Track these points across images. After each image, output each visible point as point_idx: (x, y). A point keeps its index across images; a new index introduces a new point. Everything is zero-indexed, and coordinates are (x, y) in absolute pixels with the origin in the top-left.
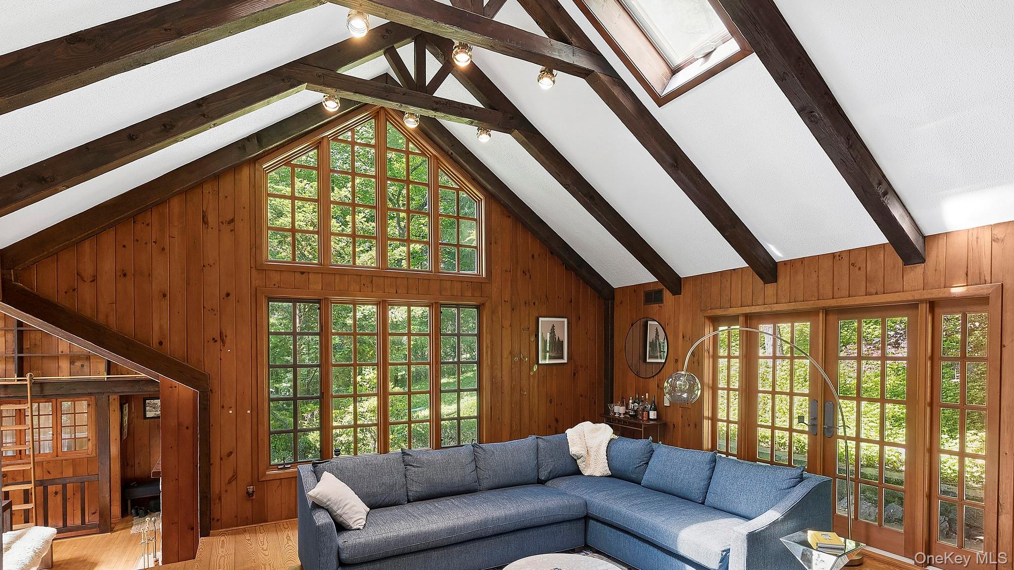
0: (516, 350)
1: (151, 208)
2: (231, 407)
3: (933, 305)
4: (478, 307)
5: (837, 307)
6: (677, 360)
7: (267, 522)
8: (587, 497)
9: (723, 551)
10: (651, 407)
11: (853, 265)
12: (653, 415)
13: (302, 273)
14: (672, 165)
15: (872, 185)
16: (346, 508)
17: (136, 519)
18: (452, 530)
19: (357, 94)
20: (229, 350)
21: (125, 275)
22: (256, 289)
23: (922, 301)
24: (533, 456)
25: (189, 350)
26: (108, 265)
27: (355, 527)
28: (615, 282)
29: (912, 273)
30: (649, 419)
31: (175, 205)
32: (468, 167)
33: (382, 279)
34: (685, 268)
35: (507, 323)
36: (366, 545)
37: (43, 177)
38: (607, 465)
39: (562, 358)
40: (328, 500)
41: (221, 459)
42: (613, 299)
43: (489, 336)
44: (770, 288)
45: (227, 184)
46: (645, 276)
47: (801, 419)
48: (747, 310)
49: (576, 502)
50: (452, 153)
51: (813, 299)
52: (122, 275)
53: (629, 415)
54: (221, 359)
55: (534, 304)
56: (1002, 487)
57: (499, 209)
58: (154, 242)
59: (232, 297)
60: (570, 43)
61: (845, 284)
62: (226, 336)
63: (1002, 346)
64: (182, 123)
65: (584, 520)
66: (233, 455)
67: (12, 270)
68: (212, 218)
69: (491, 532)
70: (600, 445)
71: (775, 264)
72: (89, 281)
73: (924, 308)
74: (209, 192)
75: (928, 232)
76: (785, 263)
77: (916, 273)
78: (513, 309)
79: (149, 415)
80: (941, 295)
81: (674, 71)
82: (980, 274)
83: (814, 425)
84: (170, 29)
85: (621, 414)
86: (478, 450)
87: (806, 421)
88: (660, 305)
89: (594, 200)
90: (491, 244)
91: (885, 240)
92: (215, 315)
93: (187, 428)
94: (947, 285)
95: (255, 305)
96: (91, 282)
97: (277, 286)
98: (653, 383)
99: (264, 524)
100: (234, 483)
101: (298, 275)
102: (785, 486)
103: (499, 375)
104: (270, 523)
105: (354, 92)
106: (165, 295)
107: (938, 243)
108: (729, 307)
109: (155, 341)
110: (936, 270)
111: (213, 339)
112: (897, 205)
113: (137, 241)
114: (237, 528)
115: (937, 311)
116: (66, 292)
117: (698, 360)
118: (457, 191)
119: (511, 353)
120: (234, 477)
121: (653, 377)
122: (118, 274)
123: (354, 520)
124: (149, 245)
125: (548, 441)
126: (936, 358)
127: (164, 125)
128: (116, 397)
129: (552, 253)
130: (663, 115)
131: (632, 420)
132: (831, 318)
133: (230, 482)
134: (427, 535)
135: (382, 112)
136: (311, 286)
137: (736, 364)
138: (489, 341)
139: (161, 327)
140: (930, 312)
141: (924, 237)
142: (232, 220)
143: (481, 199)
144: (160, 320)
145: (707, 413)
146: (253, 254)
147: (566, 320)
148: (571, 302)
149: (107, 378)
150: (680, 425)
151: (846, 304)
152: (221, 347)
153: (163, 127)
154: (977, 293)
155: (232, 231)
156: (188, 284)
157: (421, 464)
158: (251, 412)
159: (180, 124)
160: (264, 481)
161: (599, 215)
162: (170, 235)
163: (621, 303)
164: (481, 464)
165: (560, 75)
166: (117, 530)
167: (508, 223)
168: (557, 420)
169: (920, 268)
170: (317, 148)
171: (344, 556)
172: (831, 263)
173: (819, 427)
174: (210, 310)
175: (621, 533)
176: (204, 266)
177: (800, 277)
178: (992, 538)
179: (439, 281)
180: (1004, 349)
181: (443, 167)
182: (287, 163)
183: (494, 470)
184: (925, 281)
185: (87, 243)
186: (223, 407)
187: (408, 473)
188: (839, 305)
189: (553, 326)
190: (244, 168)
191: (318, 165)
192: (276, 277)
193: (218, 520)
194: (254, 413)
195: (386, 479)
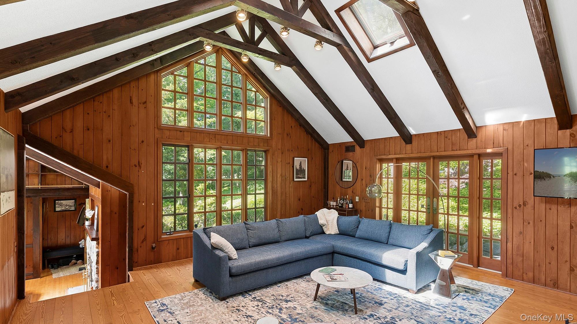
0: (284, 174)
1: (103, 94)
2: (143, 202)
3: (480, 156)
4: (265, 152)
5: (439, 156)
6: (362, 179)
7: (162, 263)
8: (333, 243)
9: (405, 261)
10: (350, 202)
11: (446, 137)
12: (351, 206)
13: (181, 131)
14: (372, 89)
15: (459, 104)
16: (229, 249)
17: (52, 271)
18: (278, 259)
19: (224, 44)
20: (143, 171)
21: (88, 129)
22: (157, 139)
23: (475, 154)
24: (303, 225)
25: (122, 170)
26: (79, 124)
27: (234, 258)
28: (330, 141)
29: (471, 142)
30: (349, 208)
31: (116, 93)
32: (262, 81)
33: (220, 136)
34: (366, 136)
35: (279, 160)
36: (243, 266)
37: (73, 78)
38: (337, 229)
39: (305, 178)
40: (221, 245)
41: (138, 229)
42: (328, 149)
43: (271, 166)
44: (409, 146)
45: (143, 83)
46: (347, 138)
47: (422, 206)
48: (398, 156)
49: (329, 246)
50: (255, 73)
51: (428, 152)
52: (87, 129)
53: (339, 206)
54: (138, 176)
55: (292, 150)
56: (508, 231)
57: (276, 103)
58: (104, 112)
59: (145, 142)
60: (332, 31)
61: (443, 145)
62: (141, 164)
63: (508, 173)
64: (142, 53)
65: (332, 254)
66: (145, 227)
67: (28, 125)
68: (135, 101)
69: (294, 260)
70: (333, 219)
71: (411, 135)
72: (69, 132)
73: (476, 157)
74: (133, 87)
75: (478, 125)
76: (415, 135)
77: (473, 142)
78: (282, 153)
79: (57, 209)
80: (484, 152)
81: (375, 47)
82: (499, 143)
83: (428, 208)
84: (170, 15)
85: (334, 206)
86: (279, 222)
87: (425, 207)
88: (354, 153)
89: (328, 101)
90: (272, 120)
91: (461, 127)
92: (136, 152)
93: (116, 213)
94: (486, 148)
95: (156, 147)
96: (70, 132)
97: (168, 138)
98: (350, 191)
99: (160, 264)
100: (145, 242)
101: (178, 132)
102: (425, 234)
103: (276, 186)
104: (164, 263)
105: (223, 43)
106: (109, 141)
107: (482, 130)
108: (389, 154)
109: (105, 166)
110: (481, 141)
111: (135, 165)
112: (467, 113)
113: (95, 111)
114: (146, 266)
115: (481, 158)
116: (56, 138)
117: (373, 179)
118: (255, 92)
119: (281, 175)
120: (145, 239)
121: (350, 187)
122: (85, 129)
123: (233, 254)
124: (102, 113)
125: (309, 218)
126: (481, 179)
127: (133, 54)
128: (41, 199)
129: (300, 126)
130: (369, 67)
131: (340, 209)
132: (436, 160)
133: (143, 242)
134: (268, 261)
135: (220, 50)
136: (185, 139)
137: (391, 181)
138: (271, 169)
139: (107, 159)
140: (478, 159)
141: (476, 127)
142: (145, 102)
143: (267, 97)
144: (107, 154)
145: (377, 204)
146: (156, 120)
147: (306, 159)
148: (309, 150)
149: (41, 187)
150: (364, 210)
151: (443, 154)
152: (139, 169)
153: (133, 55)
154: (498, 151)
155: (145, 108)
156: (122, 135)
157: (254, 229)
158: (154, 204)
159: (141, 54)
160: (161, 241)
161: (330, 109)
162: (113, 109)
163: (333, 151)
164: (281, 228)
165: (325, 45)
166: (43, 277)
167: (280, 110)
168: (302, 209)
169: (474, 140)
170: (187, 66)
171: (233, 271)
172: (436, 136)
173: (431, 210)
174: (134, 149)
175: (352, 259)
176: (130, 126)
177: (422, 142)
178: (505, 252)
179: (247, 138)
180: (508, 174)
181: (249, 80)
182: (172, 73)
183: (287, 231)
184: (477, 145)
185: (68, 111)
186: (139, 202)
187: (248, 233)
188: (440, 155)
189: (301, 162)
190: (152, 75)
191: (188, 75)
192: (167, 133)
193: (136, 262)
194: (156, 205)
195: (239, 236)
